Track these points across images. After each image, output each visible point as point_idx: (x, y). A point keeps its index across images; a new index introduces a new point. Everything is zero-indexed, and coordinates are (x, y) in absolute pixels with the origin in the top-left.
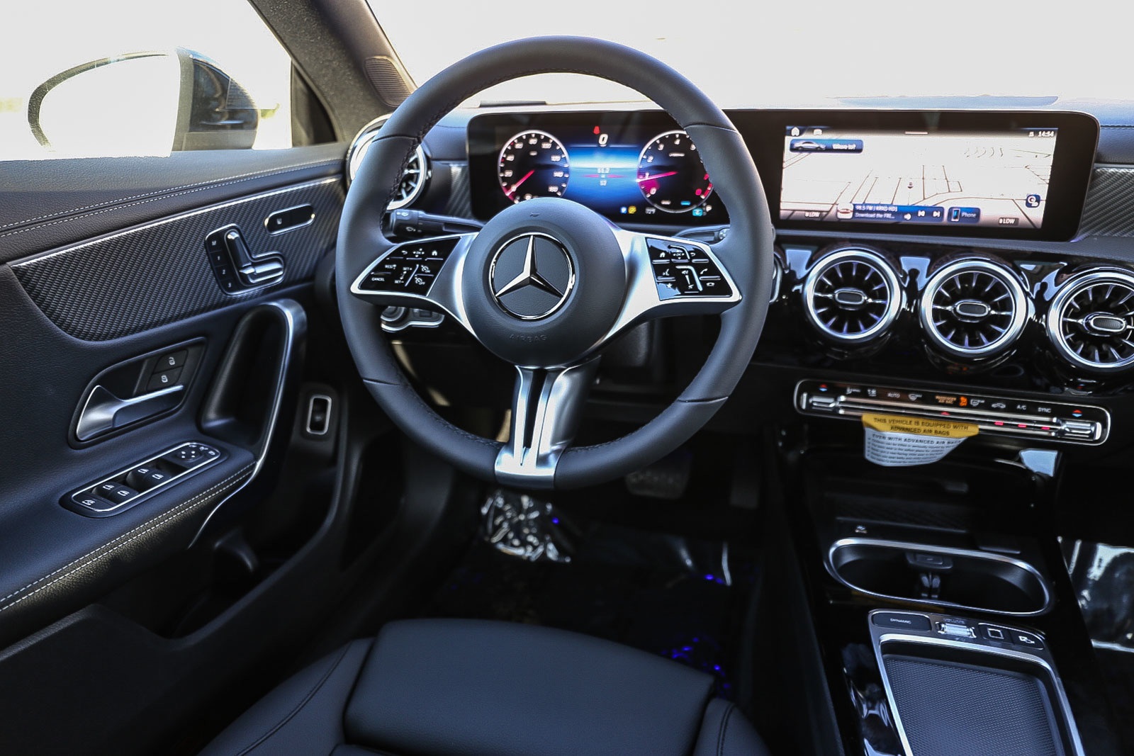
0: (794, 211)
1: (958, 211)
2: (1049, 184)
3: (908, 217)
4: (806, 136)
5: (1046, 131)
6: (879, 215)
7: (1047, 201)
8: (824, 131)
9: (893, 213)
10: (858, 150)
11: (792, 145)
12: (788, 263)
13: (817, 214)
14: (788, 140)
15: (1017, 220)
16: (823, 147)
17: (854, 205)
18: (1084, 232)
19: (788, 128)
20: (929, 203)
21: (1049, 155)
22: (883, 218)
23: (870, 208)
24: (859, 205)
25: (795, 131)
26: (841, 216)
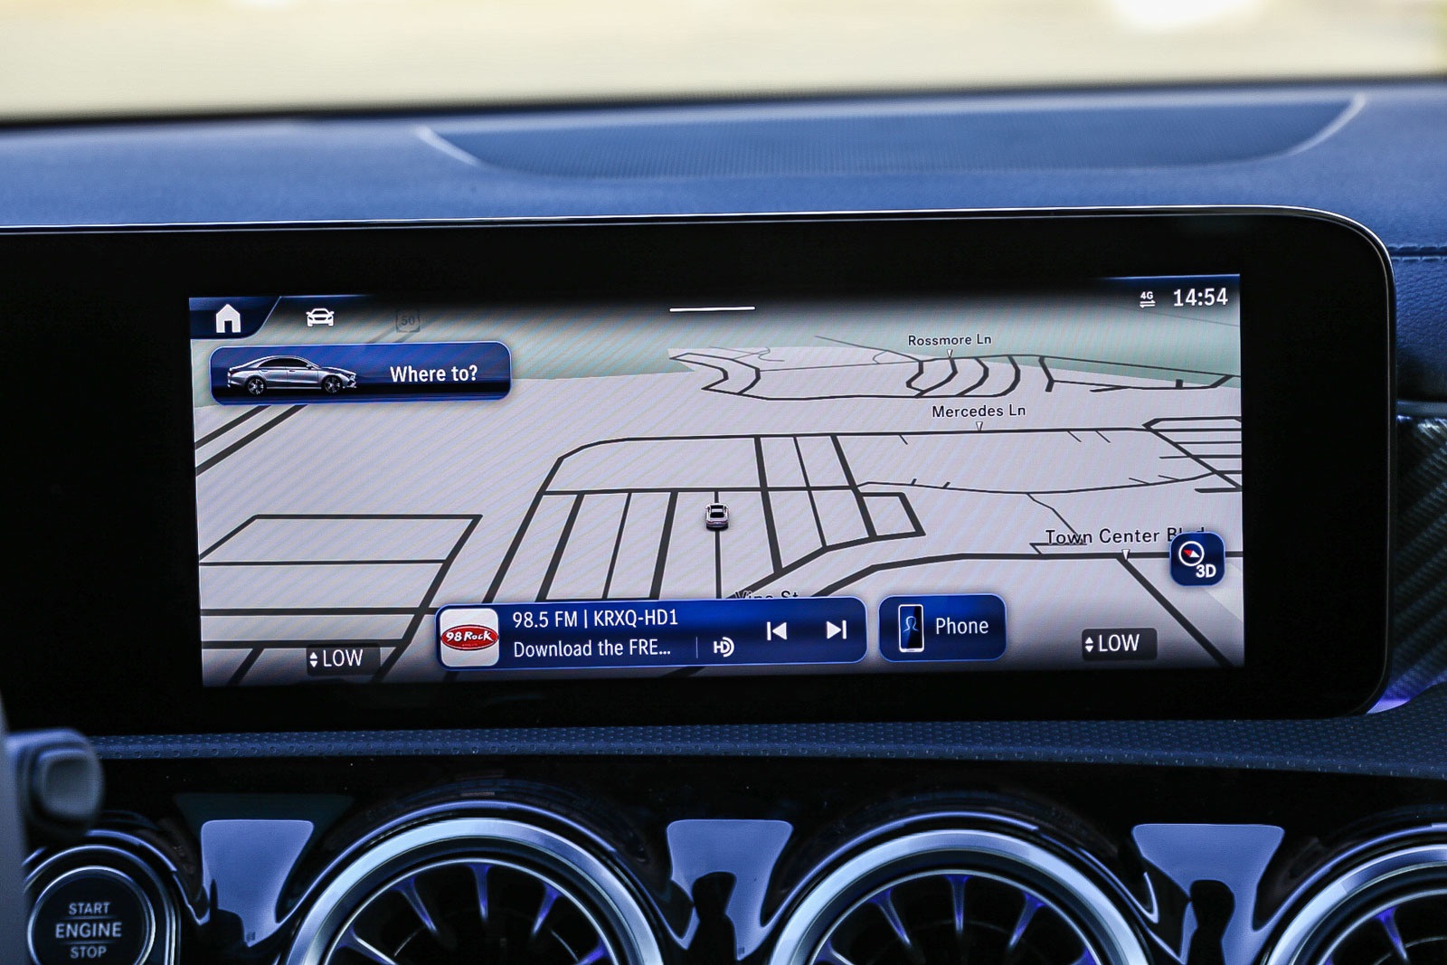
0: (258, 647)
1: (917, 611)
2: (1247, 489)
3: (726, 647)
4: (272, 336)
5: (1200, 287)
6: (608, 648)
7: (1248, 554)
8: (344, 312)
9: (662, 634)
10: (494, 386)
11: (218, 374)
12: (206, 885)
13: (355, 658)
14: (201, 353)
15: (1148, 636)
16: (347, 377)
17: (504, 612)
18: (1410, 660)
19: (195, 303)
20: (803, 584)
21: (1228, 377)
22: (625, 658)
23: (571, 620)
24: (523, 608)
25: (228, 315)
26: (451, 657)
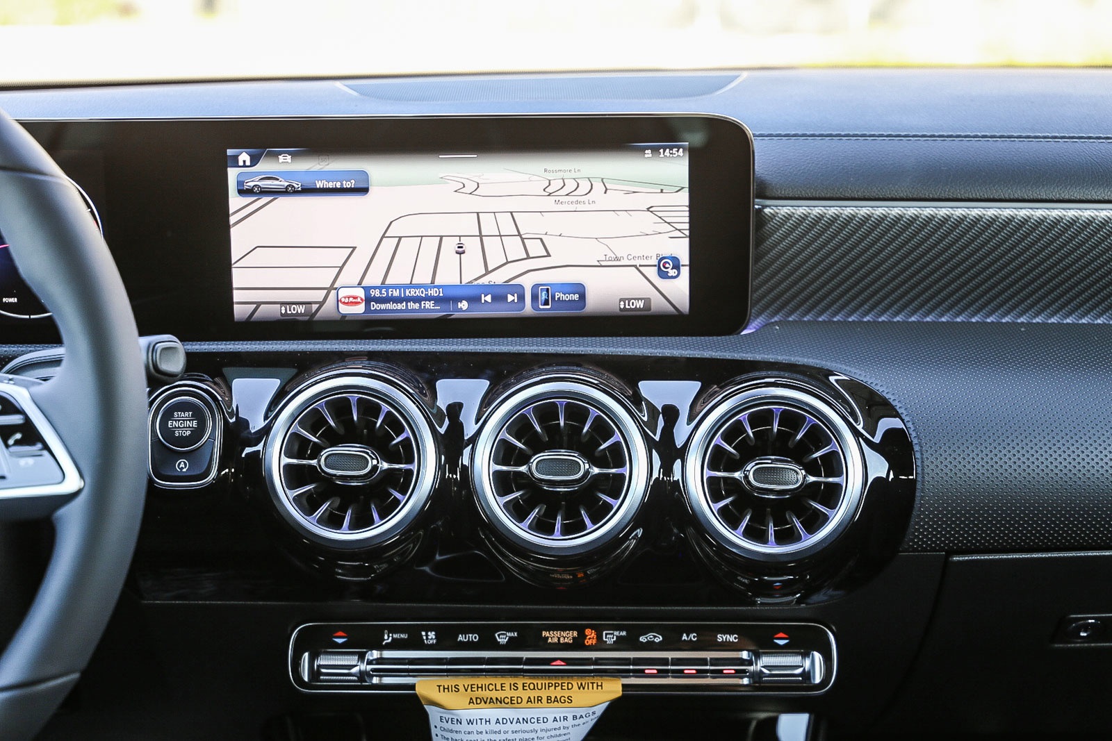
0: (259, 304)
1: (548, 289)
2: (691, 237)
3: (464, 305)
4: (264, 166)
5: (671, 149)
6: (411, 305)
7: (691, 266)
8: (293, 155)
9: (437, 300)
10: (364, 190)
11: (240, 183)
13: (301, 309)
14: (233, 174)
15: (647, 301)
16: (298, 186)
17: (367, 289)
18: (759, 314)
19: (230, 152)
20: (498, 278)
21: (683, 188)
22: (420, 310)
23: (396, 293)
24: (375, 288)
25: (244, 157)
26: (344, 309)
